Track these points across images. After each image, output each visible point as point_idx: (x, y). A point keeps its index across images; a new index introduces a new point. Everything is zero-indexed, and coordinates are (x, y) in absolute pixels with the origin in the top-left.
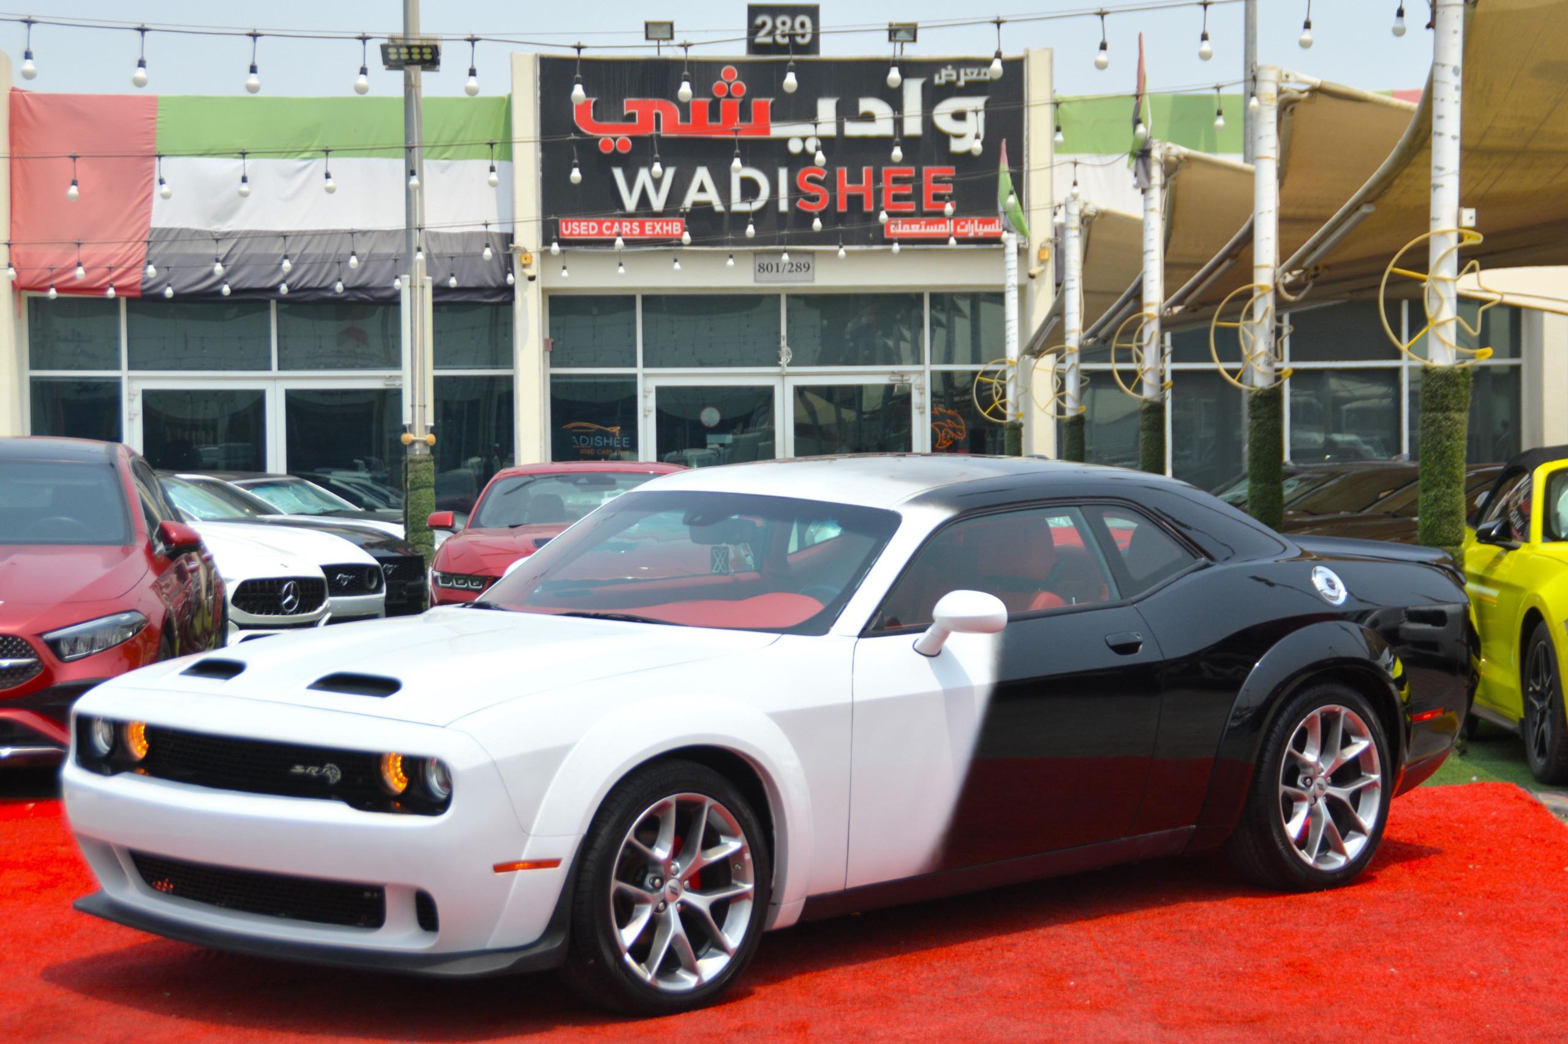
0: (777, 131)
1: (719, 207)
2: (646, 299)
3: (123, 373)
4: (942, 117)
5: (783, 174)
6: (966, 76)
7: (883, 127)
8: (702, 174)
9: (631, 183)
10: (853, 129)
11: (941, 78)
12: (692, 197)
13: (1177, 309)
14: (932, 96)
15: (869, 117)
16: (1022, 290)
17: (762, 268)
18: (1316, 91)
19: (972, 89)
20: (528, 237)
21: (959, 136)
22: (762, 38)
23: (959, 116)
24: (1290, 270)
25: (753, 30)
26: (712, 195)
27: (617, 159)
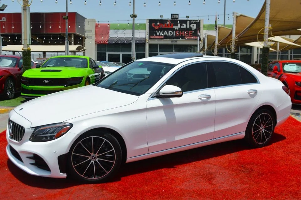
0: (174, 27)
1: (167, 35)
2: (159, 45)
3: (106, 52)
4: (191, 26)
5: (174, 32)
6: (194, 22)
7: (185, 27)
8: (166, 32)
9: (158, 32)
10: (182, 27)
11: (191, 22)
12: (165, 34)
13: (219, 44)
14: (190, 24)
15: (184, 26)
16: (199, 45)
17: (172, 42)
18: (241, 15)
19: (195, 23)
20: (147, 38)
21: (193, 28)
22: (172, 17)
23: (193, 26)
24: (237, 37)
25: (172, 16)
26: (167, 34)
27: (157, 30)
